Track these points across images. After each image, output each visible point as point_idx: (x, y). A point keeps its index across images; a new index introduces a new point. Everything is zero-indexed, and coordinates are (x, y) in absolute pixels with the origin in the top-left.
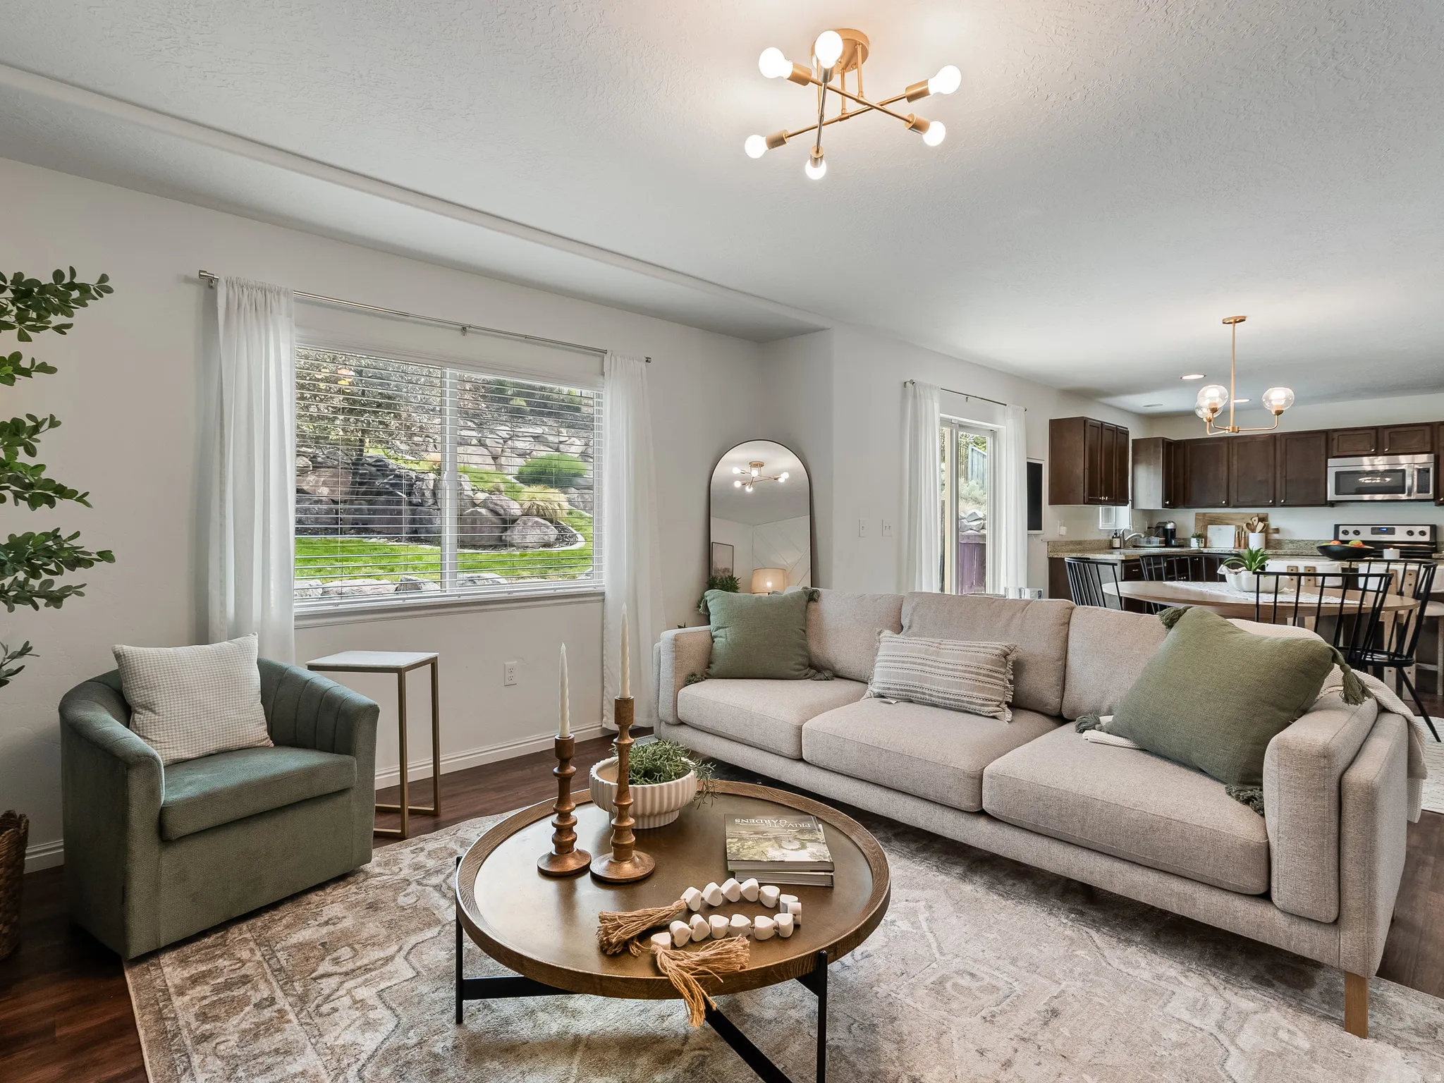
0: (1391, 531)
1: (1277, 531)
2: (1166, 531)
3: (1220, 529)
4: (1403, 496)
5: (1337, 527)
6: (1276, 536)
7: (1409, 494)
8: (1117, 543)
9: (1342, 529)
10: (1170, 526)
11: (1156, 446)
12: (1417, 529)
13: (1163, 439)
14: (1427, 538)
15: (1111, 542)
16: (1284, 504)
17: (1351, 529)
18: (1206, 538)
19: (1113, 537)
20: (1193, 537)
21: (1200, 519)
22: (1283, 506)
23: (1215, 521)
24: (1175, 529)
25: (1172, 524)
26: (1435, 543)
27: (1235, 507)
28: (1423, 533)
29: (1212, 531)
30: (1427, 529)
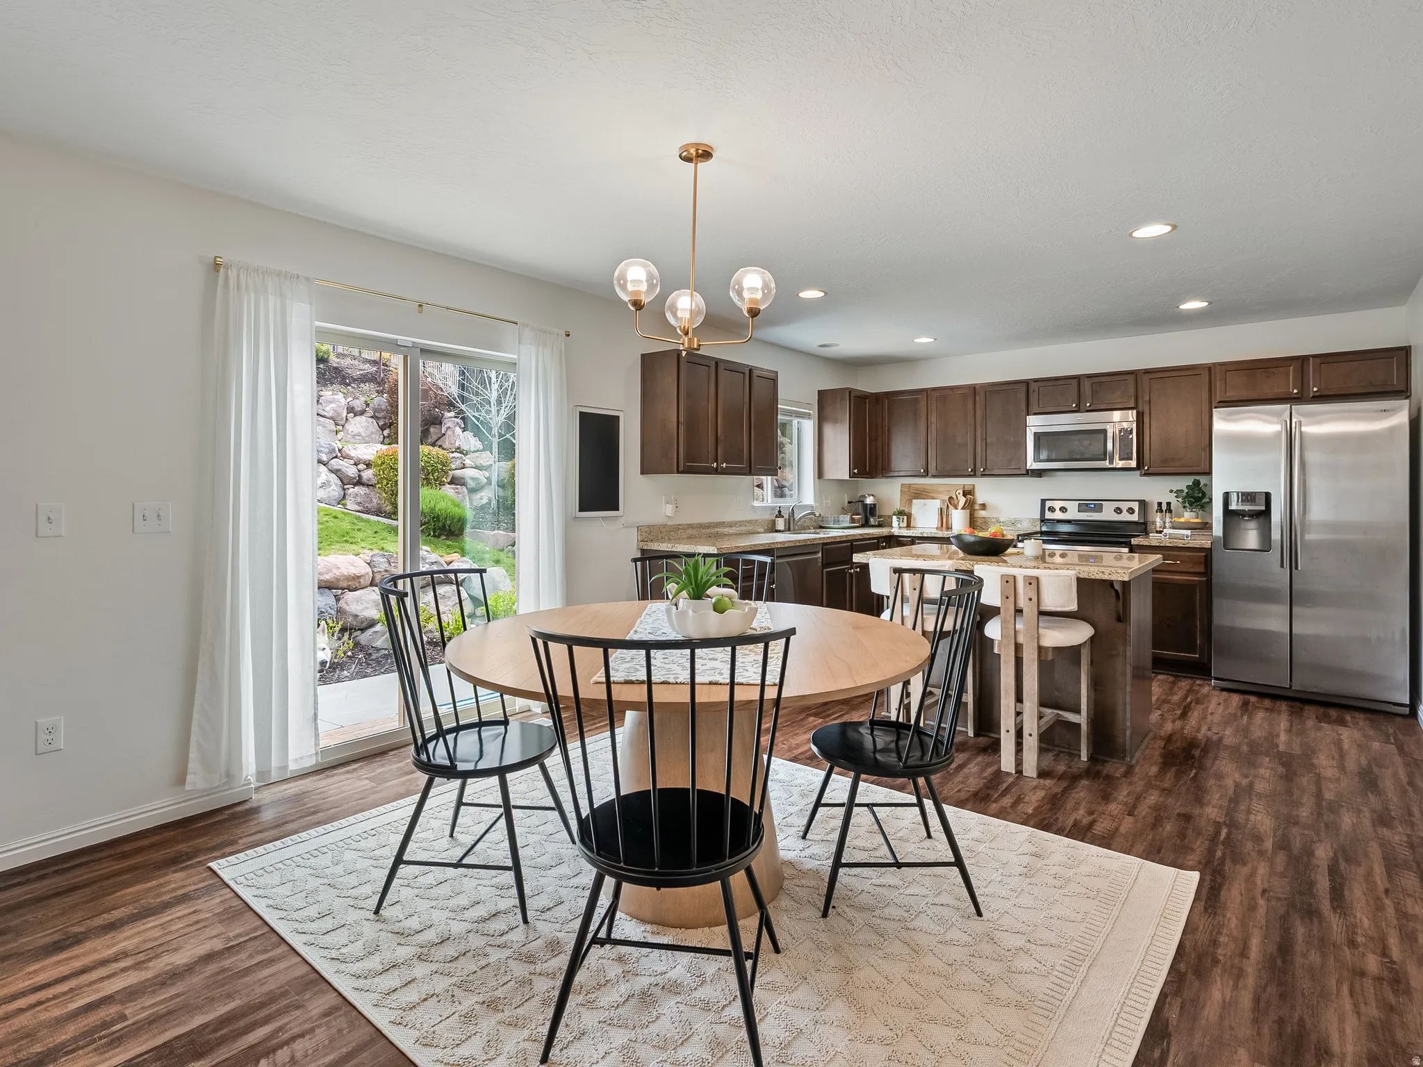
0: (1099, 508)
1: (984, 506)
2: (865, 506)
3: (925, 505)
4: (1106, 464)
5: (1043, 501)
6: (982, 513)
7: (1111, 462)
8: (780, 524)
9: (1048, 504)
10: (869, 500)
11: (842, 399)
12: (1124, 506)
13: (851, 391)
14: (1135, 517)
15: (774, 523)
16: (983, 473)
17: (1058, 505)
18: (909, 516)
19: (776, 517)
20: (894, 514)
21: (905, 492)
22: (983, 475)
23: (920, 494)
24: (875, 505)
25: (872, 497)
26: (1145, 524)
27: (934, 476)
28: (1131, 511)
29: (917, 507)
30: (1136, 506)
